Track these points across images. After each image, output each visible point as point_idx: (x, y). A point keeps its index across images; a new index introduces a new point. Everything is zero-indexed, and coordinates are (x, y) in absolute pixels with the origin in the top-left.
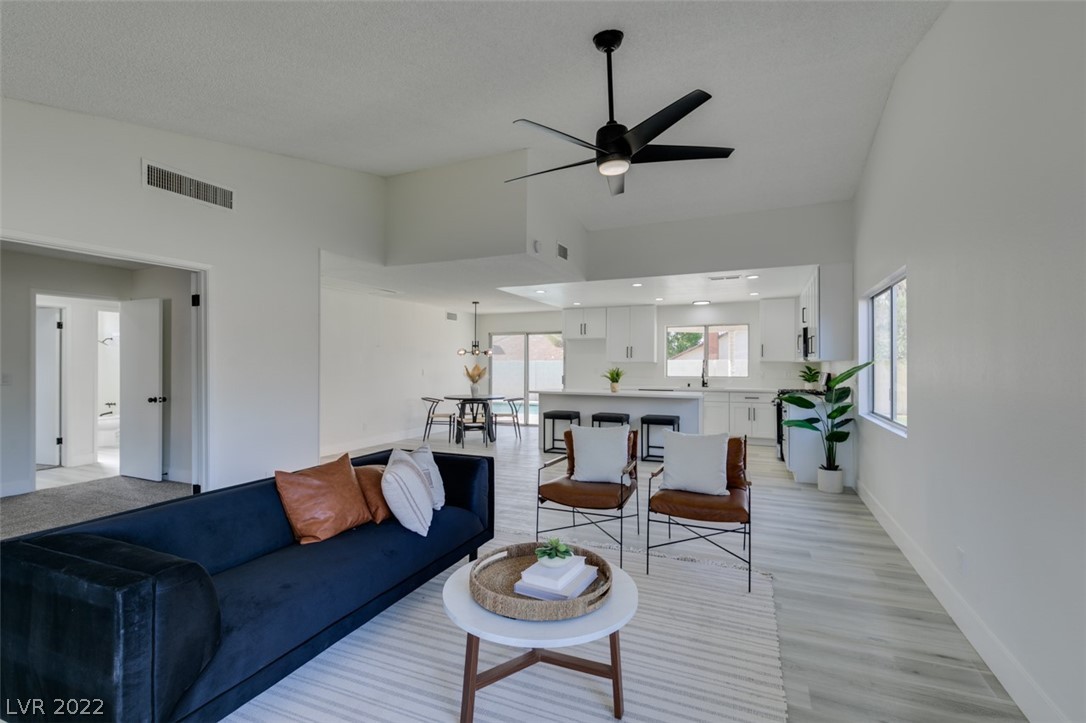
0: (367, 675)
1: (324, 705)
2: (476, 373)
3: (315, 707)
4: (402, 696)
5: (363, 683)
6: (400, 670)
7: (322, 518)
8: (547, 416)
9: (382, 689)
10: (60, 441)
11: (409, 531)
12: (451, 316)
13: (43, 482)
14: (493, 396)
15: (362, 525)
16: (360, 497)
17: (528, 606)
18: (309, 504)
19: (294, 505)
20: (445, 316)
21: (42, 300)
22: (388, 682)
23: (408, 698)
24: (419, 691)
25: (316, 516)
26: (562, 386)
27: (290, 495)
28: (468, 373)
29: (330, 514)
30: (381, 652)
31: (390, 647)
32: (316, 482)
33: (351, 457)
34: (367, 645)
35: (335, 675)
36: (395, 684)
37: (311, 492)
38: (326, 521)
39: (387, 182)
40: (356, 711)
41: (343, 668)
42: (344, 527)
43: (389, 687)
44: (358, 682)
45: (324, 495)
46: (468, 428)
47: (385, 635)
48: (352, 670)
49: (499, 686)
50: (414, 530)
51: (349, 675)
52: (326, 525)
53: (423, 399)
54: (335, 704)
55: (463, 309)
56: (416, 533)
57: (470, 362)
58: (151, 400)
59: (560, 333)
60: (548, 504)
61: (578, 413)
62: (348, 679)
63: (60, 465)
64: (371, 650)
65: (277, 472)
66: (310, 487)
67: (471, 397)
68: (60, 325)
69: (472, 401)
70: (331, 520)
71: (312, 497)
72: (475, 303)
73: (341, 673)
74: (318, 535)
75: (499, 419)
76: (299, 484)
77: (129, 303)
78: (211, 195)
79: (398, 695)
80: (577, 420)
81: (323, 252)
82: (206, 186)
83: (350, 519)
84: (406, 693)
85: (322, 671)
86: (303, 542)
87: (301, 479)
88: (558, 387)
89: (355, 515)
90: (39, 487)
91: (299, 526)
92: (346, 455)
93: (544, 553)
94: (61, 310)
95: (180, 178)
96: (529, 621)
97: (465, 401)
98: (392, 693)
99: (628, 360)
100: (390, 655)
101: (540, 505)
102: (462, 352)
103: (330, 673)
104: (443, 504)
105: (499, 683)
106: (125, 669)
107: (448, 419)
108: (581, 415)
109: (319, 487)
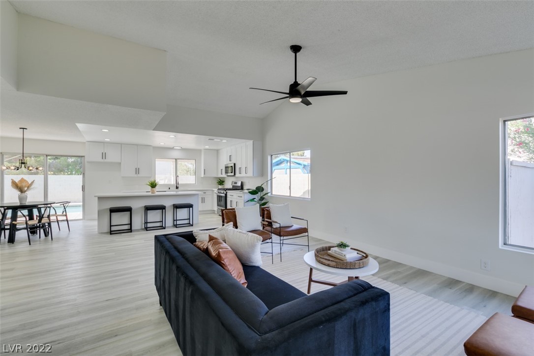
8: (112, 211)
67: (19, 204)
99: (136, 176)
108: (132, 208)
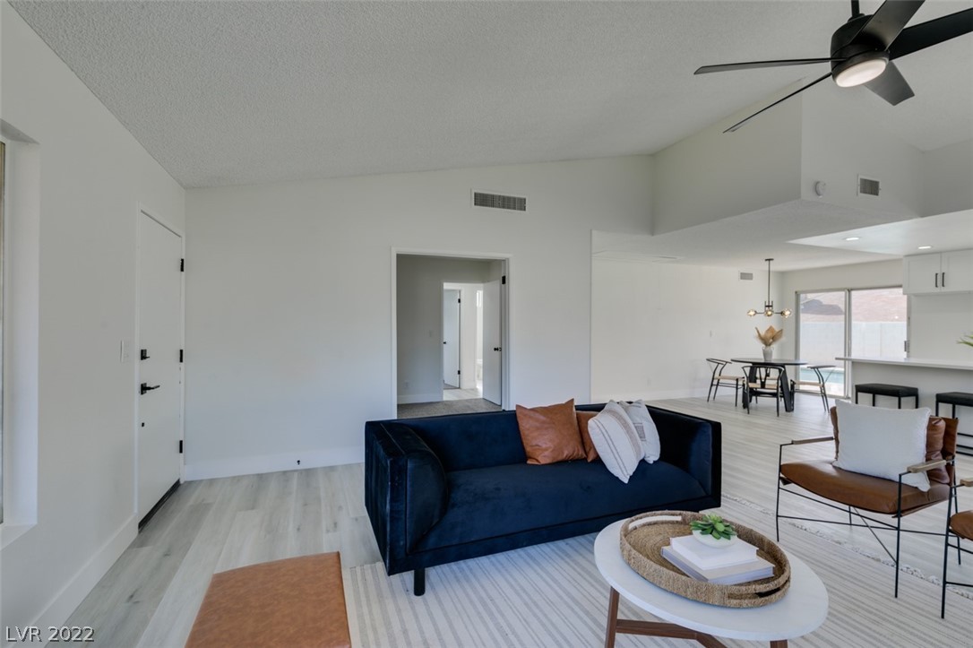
0: (555, 581)
1: (518, 588)
2: (769, 335)
3: (512, 586)
4: (573, 610)
5: (550, 586)
6: (581, 590)
7: (544, 446)
8: (860, 389)
9: (560, 597)
10: (459, 372)
11: (612, 475)
12: (745, 276)
13: (448, 396)
14: (801, 362)
15: (577, 460)
16: (577, 436)
17: (655, 570)
18: (535, 434)
19: (526, 432)
20: (738, 276)
21: (447, 286)
22: (568, 594)
23: (576, 613)
24: (587, 613)
25: (540, 444)
26: (904, 354)
27: (525, 425)
28: (759, 335)
29: (549, 444)
30: (574, 569)
31: (583, 569)
32: (542, 418)
33: (576, 404)
34: (567, 560)
35: (535, 571)
36: (573, 599)
37: (538, 424)
38: (546, 449)
39: (654, 158)
40: (535, 603)
41: (542, 568)
42: (560, 458)
43: (565, 598)
44: (547, 583)
45: (546, 429)
46: (758, 394)
47: (584, 557)
48: (547, 573)
49: (656, 643)
50: (616, 474)
51: (544, 575)
52: (546, 453)
53: (708, 360)
54: (524, 591)
55: (758, 267)
56: (617, 478)
57: (765, 324)
58: (495, 349)
59: (900, 286)
60: (792, 487)
61: (916, 390)
62: (541, 577)
63: (459, 388)
64: (569, 564)
65: (518, 406)
66: (537, 420)
67: (763, 361)
68: (459, 301)
69: (767, 365)
70: (550, 450)
71: (538, 429)
72: (769, 260)
73: (540, 571)
74: (539, 459)
75: (802, 387)
76: (530, 417)
77: (486, 284)
78: (512, 204)
79: (570, 607)
80: (913, 399)
81: (594, 232)
82: (509, 198)
83: (566, 453)
84: (577, 609)
85: (528, 564)
86: (529, 462)
87: (532, 414)
88: (900, 356)
89: (570, 449)
90: (445, 398)
91: (528, 449)
92: (572, 400)
93: (698, 528)
94: (460, 292)
95: (493, 196)
96: (655, 585)
97: (755, 366)
98: (566, 603)
100: (580, 574)
101: (781, 485)
102: (752, 313)
103: (533, 568)
104: (656, 458)
105: (656, 638)
106: (391, 506)
107: (735, 382)
108: (920, 393)
109: (544, 422)
